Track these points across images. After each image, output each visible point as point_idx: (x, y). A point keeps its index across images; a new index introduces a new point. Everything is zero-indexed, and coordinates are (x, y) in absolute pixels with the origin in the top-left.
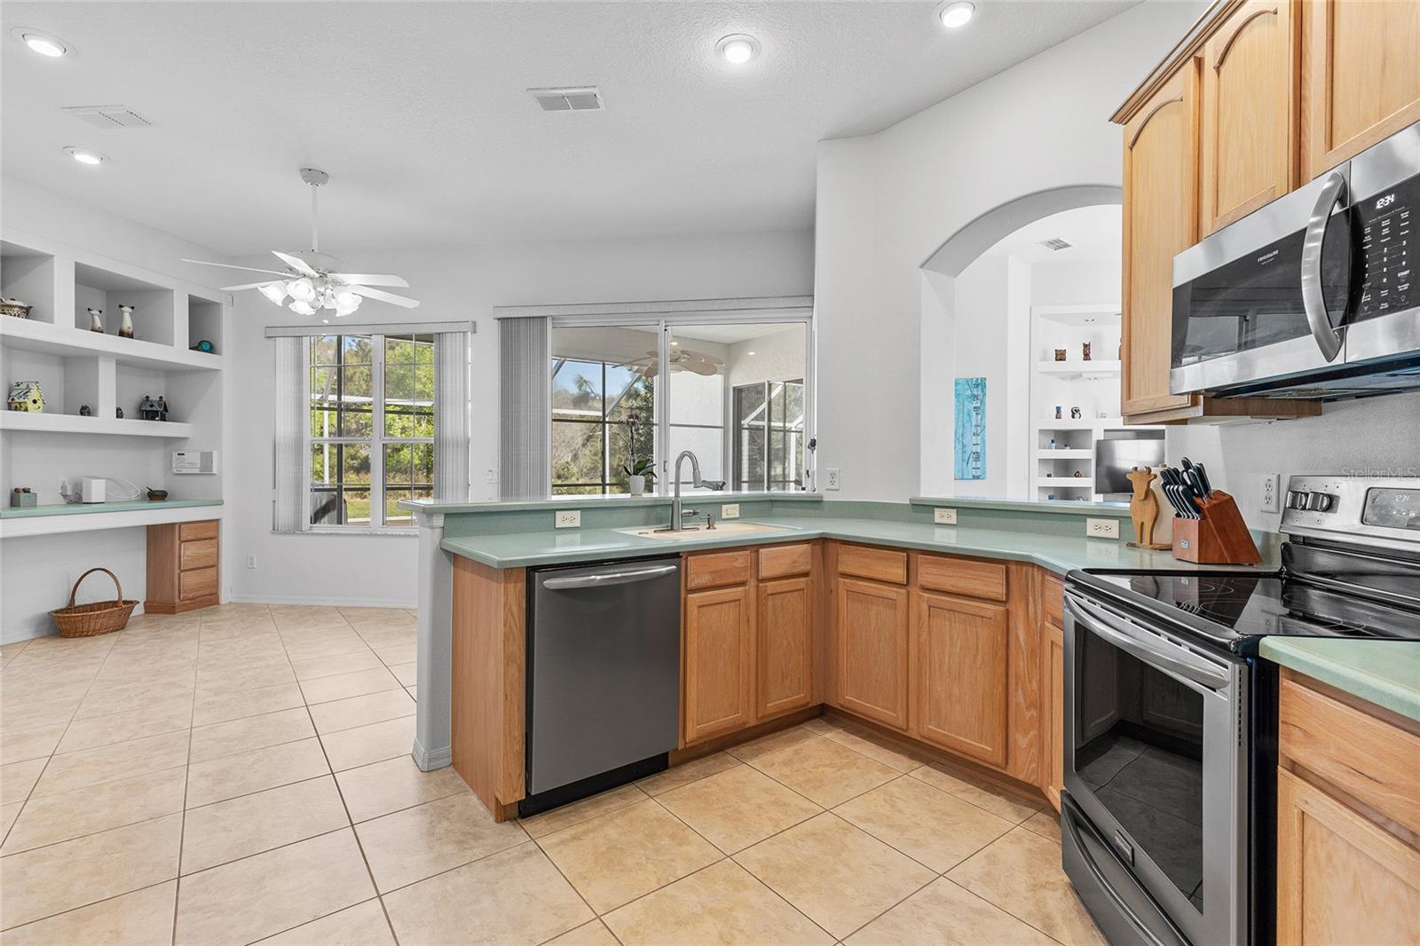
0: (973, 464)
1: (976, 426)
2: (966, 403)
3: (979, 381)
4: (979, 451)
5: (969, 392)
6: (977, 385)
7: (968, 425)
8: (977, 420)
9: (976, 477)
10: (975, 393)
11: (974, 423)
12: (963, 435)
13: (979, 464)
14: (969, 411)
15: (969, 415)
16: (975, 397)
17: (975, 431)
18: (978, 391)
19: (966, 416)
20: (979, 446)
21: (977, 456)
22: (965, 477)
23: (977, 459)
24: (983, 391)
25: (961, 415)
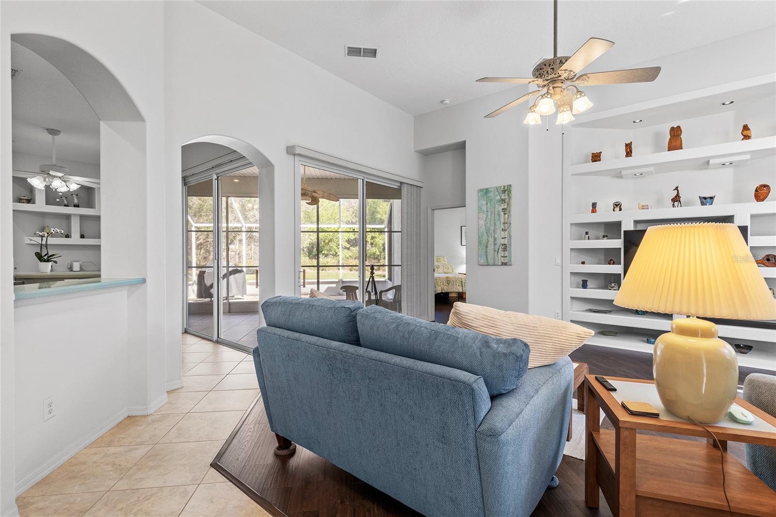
0: (501, 253)
1: (504, 223)
2: (497, 206)
3: (506, 188)
4: (506, 243)
5: (498, 198)
6: (504, 191)
7: (498, 223)
8: (505, 218)
9: (504, 264)
10: (503, 197)
11: (502, 222)
12: (494, 231)
13: (506, 254)
14: (499, 212)
15: (499, 215)
16: (503, 201)
17: (503, 228)
18: (505, 196)
19: (497, 216)
20: (506, 240)
21: (505, 247)
22: (496, 263)
23: (505, 249)
24: (509, 195)
25: (493, 215)
